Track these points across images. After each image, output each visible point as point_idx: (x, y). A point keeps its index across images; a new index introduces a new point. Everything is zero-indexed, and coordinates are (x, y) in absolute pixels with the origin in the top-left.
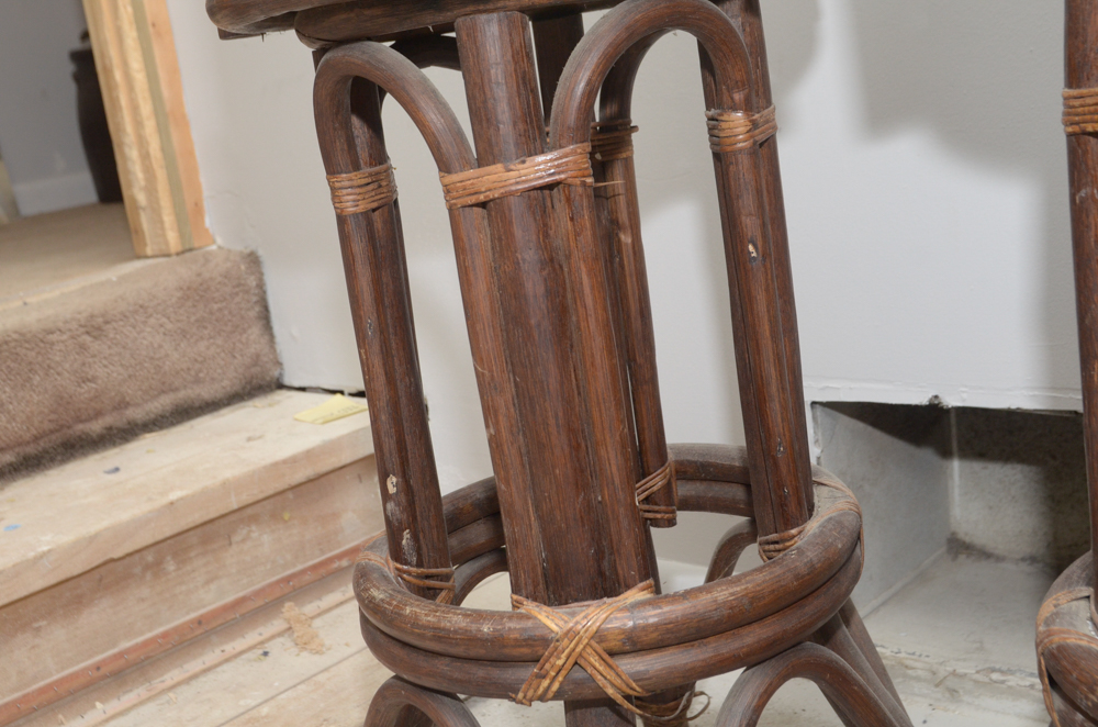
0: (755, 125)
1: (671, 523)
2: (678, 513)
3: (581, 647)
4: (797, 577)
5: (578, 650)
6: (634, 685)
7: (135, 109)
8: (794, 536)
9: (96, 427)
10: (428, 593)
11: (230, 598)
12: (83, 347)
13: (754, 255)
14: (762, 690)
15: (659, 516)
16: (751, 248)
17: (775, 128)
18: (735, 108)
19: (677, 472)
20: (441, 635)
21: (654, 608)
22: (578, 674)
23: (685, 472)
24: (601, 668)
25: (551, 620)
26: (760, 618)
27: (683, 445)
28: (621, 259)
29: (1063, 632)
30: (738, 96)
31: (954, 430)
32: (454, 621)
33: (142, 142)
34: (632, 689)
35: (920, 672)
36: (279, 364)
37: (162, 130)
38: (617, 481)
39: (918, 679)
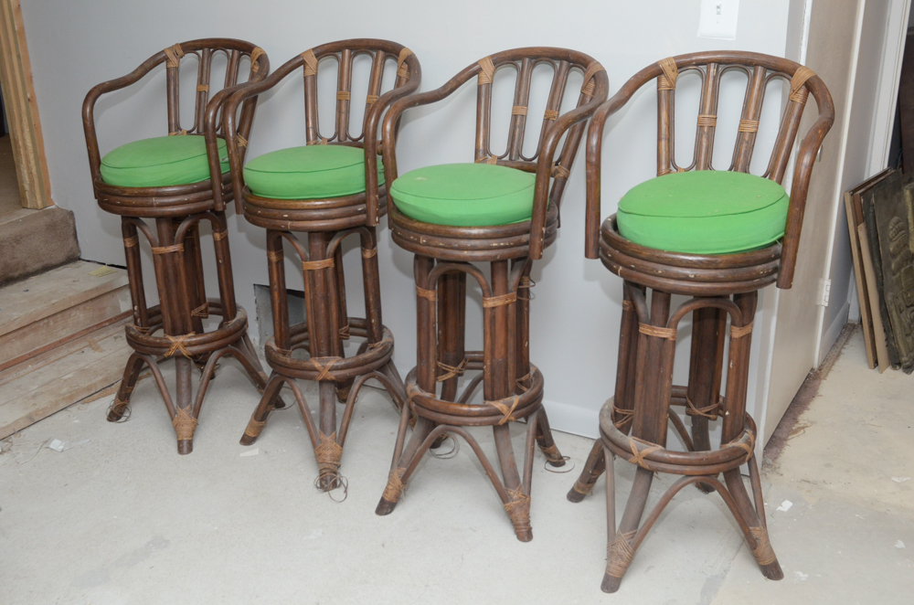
0: (222, 235)
2: (209, 315)
4: (227, 332)
5: (178, 346)
6: (191, 353)
7: (27, 156)
8: (230, 323)
9: (16, 274)
10: (144, 333)
11: (69, 334)
12: (14, 247)
15: (204, 316)
16: (220, 261)
19: (209, 305)
20: (147, 342)
21: (195, 337)
22: (178, 350)
24: (183, 349)
25: (172, 339)
30: (218, 230)
32: (151, 339)
33: (29, 168)
36: (80, 251)
37: (37, 164)
38: (187, 308)
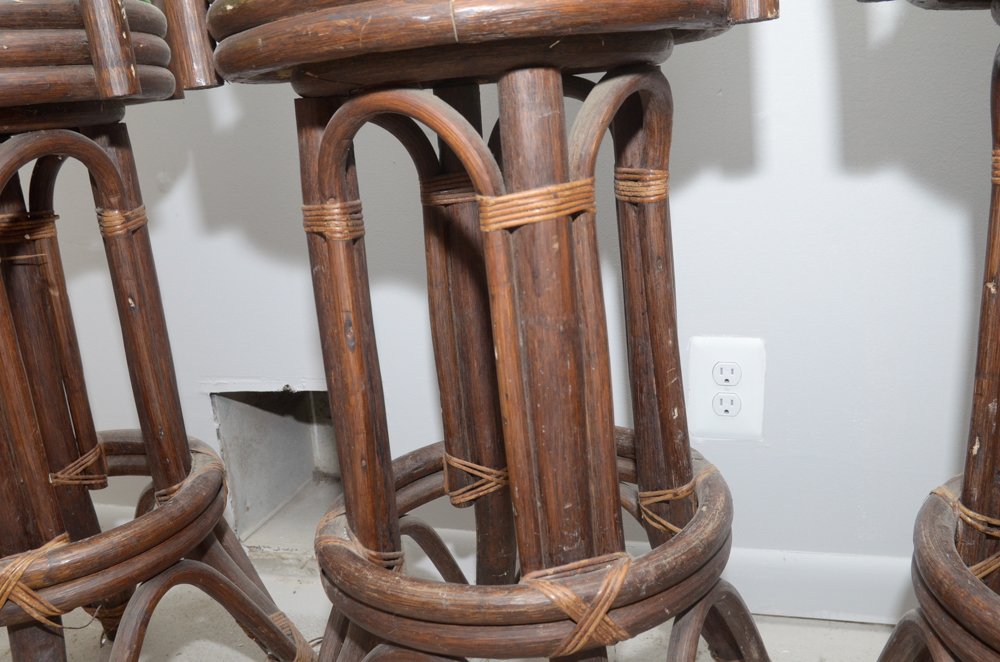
0: (128, 219)
1: (104, 485)
2: (109, 478)
3: (11, 587)
4: (172, 519)
5: (8, 590)
6: (54, 608)
8: (175, 490)
13: (133, 305)
14: (152, 597)
15: (93, 482)
16: (130, 301)
17: (145, 221)
18: (112, 208)
19: (106, 450)
21: (66, 553)
22: (10, 607)
23: (111, 451)
24: (28, 601)
26: (146, 549)
27: (110, 432)
28: (52, 308)
29: (327, 538)
30: (114, 200)
31: (312, 403)
34: (53, 611)
35: (291, 561)
38: (33, 468)
39: (290, 565)
